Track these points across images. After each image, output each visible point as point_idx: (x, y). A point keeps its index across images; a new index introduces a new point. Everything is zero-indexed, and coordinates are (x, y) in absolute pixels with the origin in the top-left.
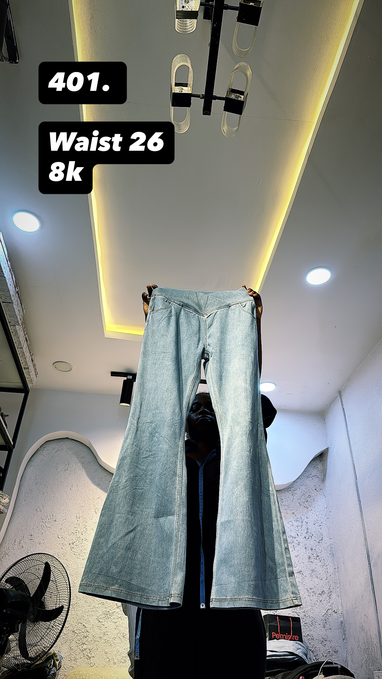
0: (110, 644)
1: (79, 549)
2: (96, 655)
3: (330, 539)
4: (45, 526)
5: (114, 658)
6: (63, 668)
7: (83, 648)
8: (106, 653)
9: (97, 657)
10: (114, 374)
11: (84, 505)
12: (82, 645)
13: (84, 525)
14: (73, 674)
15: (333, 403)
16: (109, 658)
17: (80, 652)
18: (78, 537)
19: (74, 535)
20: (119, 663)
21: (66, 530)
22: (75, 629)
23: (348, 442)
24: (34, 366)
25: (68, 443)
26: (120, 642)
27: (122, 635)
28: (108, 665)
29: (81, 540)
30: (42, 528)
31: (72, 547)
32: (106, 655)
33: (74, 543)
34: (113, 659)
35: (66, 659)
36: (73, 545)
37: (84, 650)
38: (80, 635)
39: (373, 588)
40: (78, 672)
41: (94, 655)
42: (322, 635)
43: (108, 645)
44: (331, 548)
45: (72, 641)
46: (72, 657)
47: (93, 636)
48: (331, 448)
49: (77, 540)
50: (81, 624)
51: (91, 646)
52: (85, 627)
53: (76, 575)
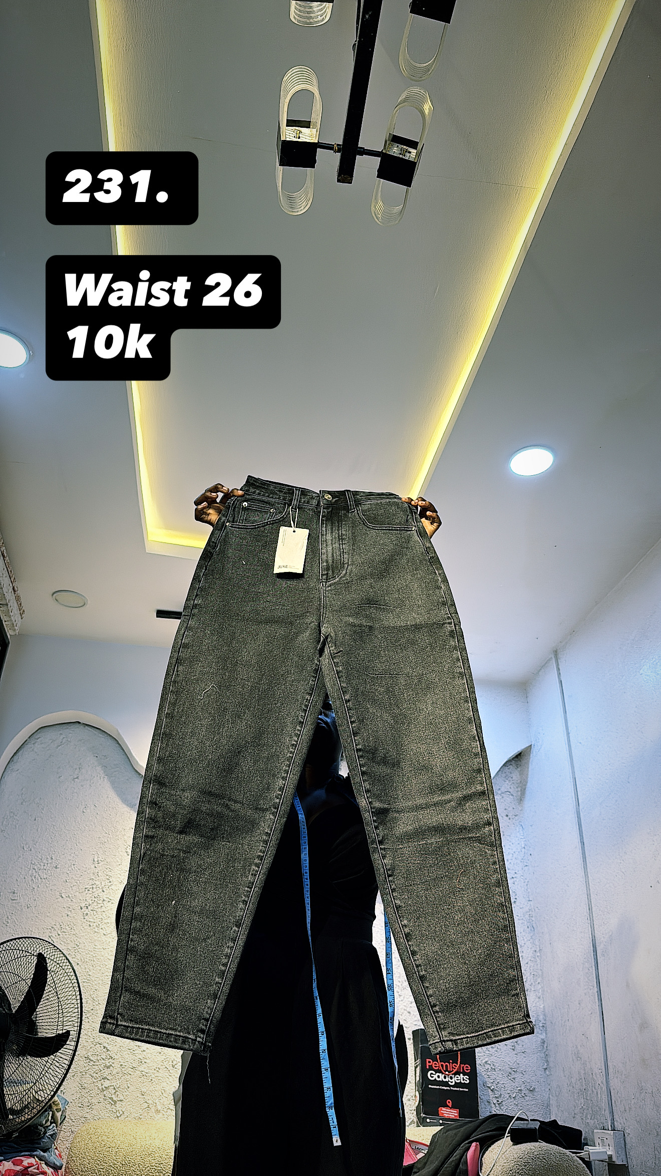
0: (151, 1078)
1: (97, 916)
2: (126, 1098)
3: (529, 901)
4: (37, 876)
5: (157, 1101)
6: (69, 1120)
7: (103, 1086)
8: (143, 1094)
9: (127, 1101)
10: (161, 614)
11: (106, 841)
12: (103, 1080)
13: (107, 875)
14: (85, 1133)
15: (543, 670)
16: (148, 1102)
17: (99, 1093)
18: (97, 895)
19: (90, 892)
20: (165, 1110)
21: (75, 884)
22: (89, 1054)
23: (566, 739)
24: (18, 599)
25: (78, 730)
26: (167, 1074)
27: (171, 1063)
28: (146, 1115)
29: (101, 902)
30: (32, 880)
31: (85, 913)
32: (143, 1097)
33: (89, 907)
34: (155, 1105)
35: (75, 1105)
36: (88, 910)
37: (104, 1089)
38: (98, 1064)
39: (599, 992)
40: (94, 1130)
41: (122, 1098)
42: (509, 1063)
43: (147, 1080)
44: (530, 917)
45: (84, 1073)
46: (85, 1100)
47: (121, 1065)
48: (536, 746)
49: (94, 901)
50: (101, 1045)
51: (118, 1082)
52: (108, 1050)
53: (92, 962)
